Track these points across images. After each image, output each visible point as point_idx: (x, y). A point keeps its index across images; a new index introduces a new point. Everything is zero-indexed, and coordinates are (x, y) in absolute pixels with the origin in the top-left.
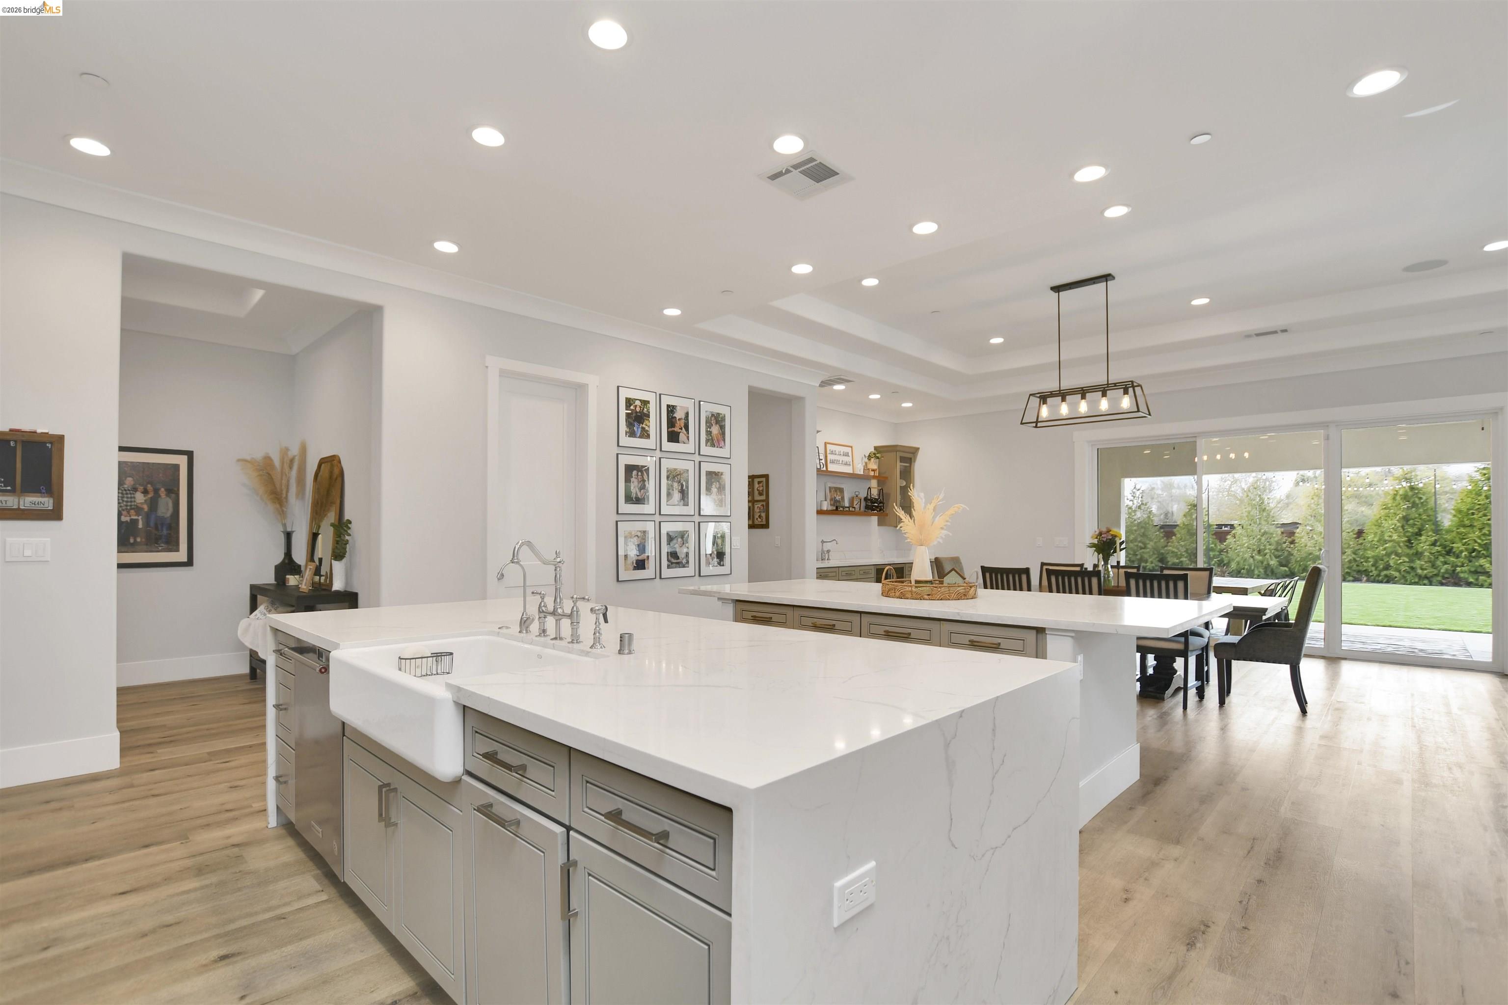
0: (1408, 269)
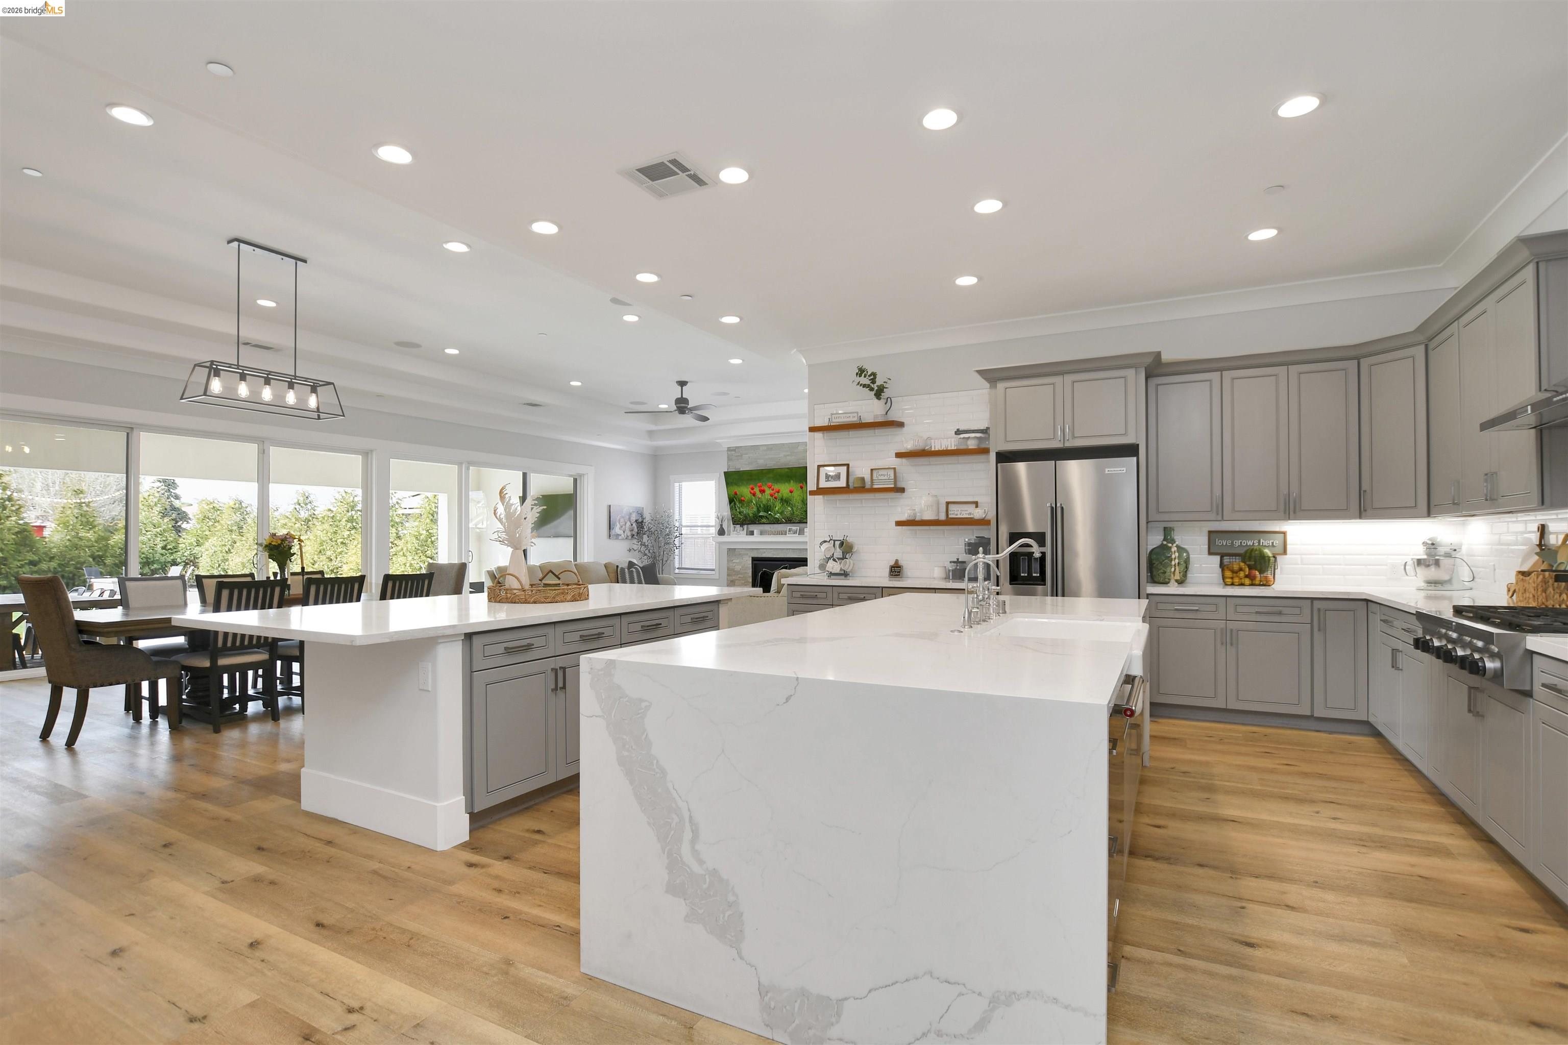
0: (398, 344)
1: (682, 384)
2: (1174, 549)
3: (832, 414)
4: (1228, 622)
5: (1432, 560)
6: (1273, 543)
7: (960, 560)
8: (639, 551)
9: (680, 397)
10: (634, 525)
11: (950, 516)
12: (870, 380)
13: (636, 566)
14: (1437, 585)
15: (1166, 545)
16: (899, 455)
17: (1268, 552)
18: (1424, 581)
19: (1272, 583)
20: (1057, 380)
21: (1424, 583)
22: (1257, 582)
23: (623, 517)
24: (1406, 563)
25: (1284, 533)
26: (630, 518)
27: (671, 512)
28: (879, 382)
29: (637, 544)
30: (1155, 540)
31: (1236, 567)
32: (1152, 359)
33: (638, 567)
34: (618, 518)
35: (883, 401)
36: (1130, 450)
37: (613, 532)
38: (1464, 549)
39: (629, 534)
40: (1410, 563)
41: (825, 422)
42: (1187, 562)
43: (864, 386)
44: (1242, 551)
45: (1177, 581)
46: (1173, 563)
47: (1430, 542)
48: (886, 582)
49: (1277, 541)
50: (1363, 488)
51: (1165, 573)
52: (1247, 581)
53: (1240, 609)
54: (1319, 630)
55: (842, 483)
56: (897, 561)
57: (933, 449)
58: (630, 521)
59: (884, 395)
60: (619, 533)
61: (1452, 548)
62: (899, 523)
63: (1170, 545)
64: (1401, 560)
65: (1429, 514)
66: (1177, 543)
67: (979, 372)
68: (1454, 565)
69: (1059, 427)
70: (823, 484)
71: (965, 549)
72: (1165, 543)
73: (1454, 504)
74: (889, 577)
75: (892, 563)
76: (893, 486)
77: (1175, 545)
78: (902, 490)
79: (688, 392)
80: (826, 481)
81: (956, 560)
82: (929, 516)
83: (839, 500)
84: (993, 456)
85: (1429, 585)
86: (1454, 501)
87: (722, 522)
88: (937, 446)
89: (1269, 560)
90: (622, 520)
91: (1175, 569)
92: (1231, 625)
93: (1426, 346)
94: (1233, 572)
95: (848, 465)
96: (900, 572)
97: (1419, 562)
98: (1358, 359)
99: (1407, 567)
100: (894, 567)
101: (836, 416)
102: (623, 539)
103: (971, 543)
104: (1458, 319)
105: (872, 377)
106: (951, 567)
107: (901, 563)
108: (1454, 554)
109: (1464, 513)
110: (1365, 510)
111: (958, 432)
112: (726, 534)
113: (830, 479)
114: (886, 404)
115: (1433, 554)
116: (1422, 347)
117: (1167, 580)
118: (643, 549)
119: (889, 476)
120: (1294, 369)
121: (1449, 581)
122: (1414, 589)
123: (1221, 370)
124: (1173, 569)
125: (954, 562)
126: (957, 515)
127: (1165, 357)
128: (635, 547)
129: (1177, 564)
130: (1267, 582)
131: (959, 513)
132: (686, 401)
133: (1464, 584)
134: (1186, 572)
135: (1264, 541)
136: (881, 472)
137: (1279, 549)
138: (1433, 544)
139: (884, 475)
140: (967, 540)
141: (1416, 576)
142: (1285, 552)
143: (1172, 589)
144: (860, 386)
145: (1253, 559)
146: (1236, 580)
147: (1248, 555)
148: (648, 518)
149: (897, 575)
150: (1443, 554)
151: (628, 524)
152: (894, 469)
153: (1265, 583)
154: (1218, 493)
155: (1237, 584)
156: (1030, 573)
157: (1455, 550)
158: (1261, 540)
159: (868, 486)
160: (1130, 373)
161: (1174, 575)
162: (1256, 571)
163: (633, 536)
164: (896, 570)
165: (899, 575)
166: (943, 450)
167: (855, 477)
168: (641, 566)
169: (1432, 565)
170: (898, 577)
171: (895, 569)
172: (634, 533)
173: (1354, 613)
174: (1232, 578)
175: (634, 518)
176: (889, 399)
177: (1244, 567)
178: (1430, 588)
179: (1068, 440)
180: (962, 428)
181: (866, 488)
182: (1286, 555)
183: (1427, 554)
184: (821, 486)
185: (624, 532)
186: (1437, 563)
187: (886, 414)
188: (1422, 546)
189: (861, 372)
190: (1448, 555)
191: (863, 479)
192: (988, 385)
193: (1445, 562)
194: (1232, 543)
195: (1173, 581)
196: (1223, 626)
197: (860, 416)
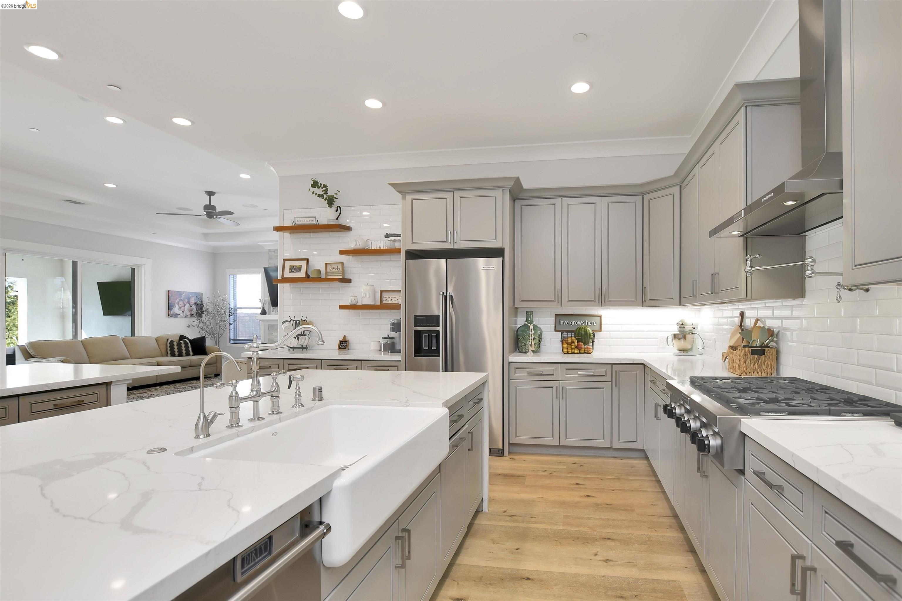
1: (210, 194)
2: (532, 328)
3: (295, 218)
4: (561, 382)
5: (682, 335)
6: (593, 323)
7: (389, 336)
8: (198, 327)
9: (209, 204)
10: (194, 307)
11: (384, 302)
12: (323, 191)
13: (185, 339)
14: (684, 352)
15: (527, 324)
16: (342, 252)
17: (590, 330)
18: (678, 349)
19: (591, 352)
20: (449, 195)
21: (678, 350)
22: (582, 351)
23: (182, 300)
24: (668, 337)
25: (600, 316)
26: (189, 302)
27: (226, 297)
28: (330, 193)
29: (197, 321)
30: (521, 321)
31: (570, 341)
32: (513, 183)
33: (187, 340)
34: (177, 301)
35: (334, 209)
36: (498, 252)
37: (172, 312)
38: (699, 328)
39: (188, 313)
40: (670, 337)
41: (288, 223)
42: (540, 338)
43: (319, 195)
44: (574, 329)
45: (533, 351)
46: (530, 338)
47: (681, 323)
48: (335, 354)
49: (596, 320)
50: (644, 286)
51: (525, 345)
52: (576, 351)
53: (569, 372)
54: (616, 386)
55: (302, 274)
56: (345, 337)
57: (370, 248)
58: (189, 304)
59: (335, 205)
60: (177, 313)
61: (693, 327)
62: (342, 307)
63: (529, 325)
64: (665, 335)
65: (680, 304)
66: (534, 323)
67: (392, 185)
68: (694, 339)
69: (450, 232)
70: (287, 274)
71: (390, 328)
72: (526, 323)
73: (694, 296)
74: (338, 349)
75: (341, 339)
76: (341, 277)
77: (532, 325)
78: (349, 281)
79: (215, 201)
80: (290, 272)
81: (387, 336)
82: (367, 301)
83: (302, 288)
84: (403, 254)
85: (680, 352)
86: (693, 294)
87: (264, 305)
88: (373, 246)
89: (590, 335)
90: (181, 303)
91: (532, 343)
92: (563, 384)
93: (681, 186)
94: (568, 344)
95: (308, 260)
96: (346, 346)
97: (675, 336)
98: (642, 195)
99: (668, 340)
100: (342, 342)
101: (298, 219)
102: (182, 317)
103: (393, 323)
104: (698, 163)
105: (324, 189)
106: (383, 341)
107: (349, 338)
108: (694, 331)
109: (699, 303)
110: (645, 301)
111: (387, 236)
112: (267, 314)
113: (293, 270)
114: (336, 211)
115: (683, 331)
116: (678, 187)
117: (527, 351)
118: (201, 325)
119: (338, 269)
120: (606, 200)
121: (691, 349)
122: (672, 354)
123: (562, 197)
124: (530, 343)
125: (385, 338)
126: (389, 301)
127: (526, 184)
128: (194, 324)
129: (533, 339)
130: (588, 351)
131: (390, 299)
132: (214, 208)
133: (699, 351)
134: (539, 344)
135: (588, 322)
136: (333, 266)
137: (597, 328)
138: (682, 324)
139: (335, 269)
140: (391, 321)
141: (673, 346)
142: (600, 330)
143: (530, 358)
144: (315, 195)
145: (580, 335)
146: (570, 350)
147: (577, 332)
148: (206, 301)
149: (344, 348)
150: (688, 331)
151: (187, 306)
152: (342, 264)
153: (587, 352)
154: (558, 286)
155: (570, 353)
156: (430, 347)
157: (694, 328)
158: (587, 321)
159: (323, 276)
160: (499, 193)
161: (531, 347)
162: (582, 344)
163: (192, 315)
164: (344, 345)
165: (346, 348)
166: (378, 249)
167: (313, 269)
168: (191, 339)
169: (682, 338)
170: (345, 349)
171: (343, 343)
172: (193, 313)
173: (637, 373)
174: (567, 348)
175: (193, 301)
176: (339, 208)
177: (574, 340)
178: (680, 354)
179: (456, 243)
180: (390, 233)
181: (322, 278)
182: (601, 331)
183: (680, 331)
184: (285, 276)
185: (183, 312)
186: (685, 337)
187: (337, 219)
188: (676, 325)
189: (315, 184)
190: (691, 332)
191: (319, 271)
192: (400, 196)
193: (689, 336)
194: (569, 323)
195: (530, 352)
196: (558, 385)
197: (317, 220)
